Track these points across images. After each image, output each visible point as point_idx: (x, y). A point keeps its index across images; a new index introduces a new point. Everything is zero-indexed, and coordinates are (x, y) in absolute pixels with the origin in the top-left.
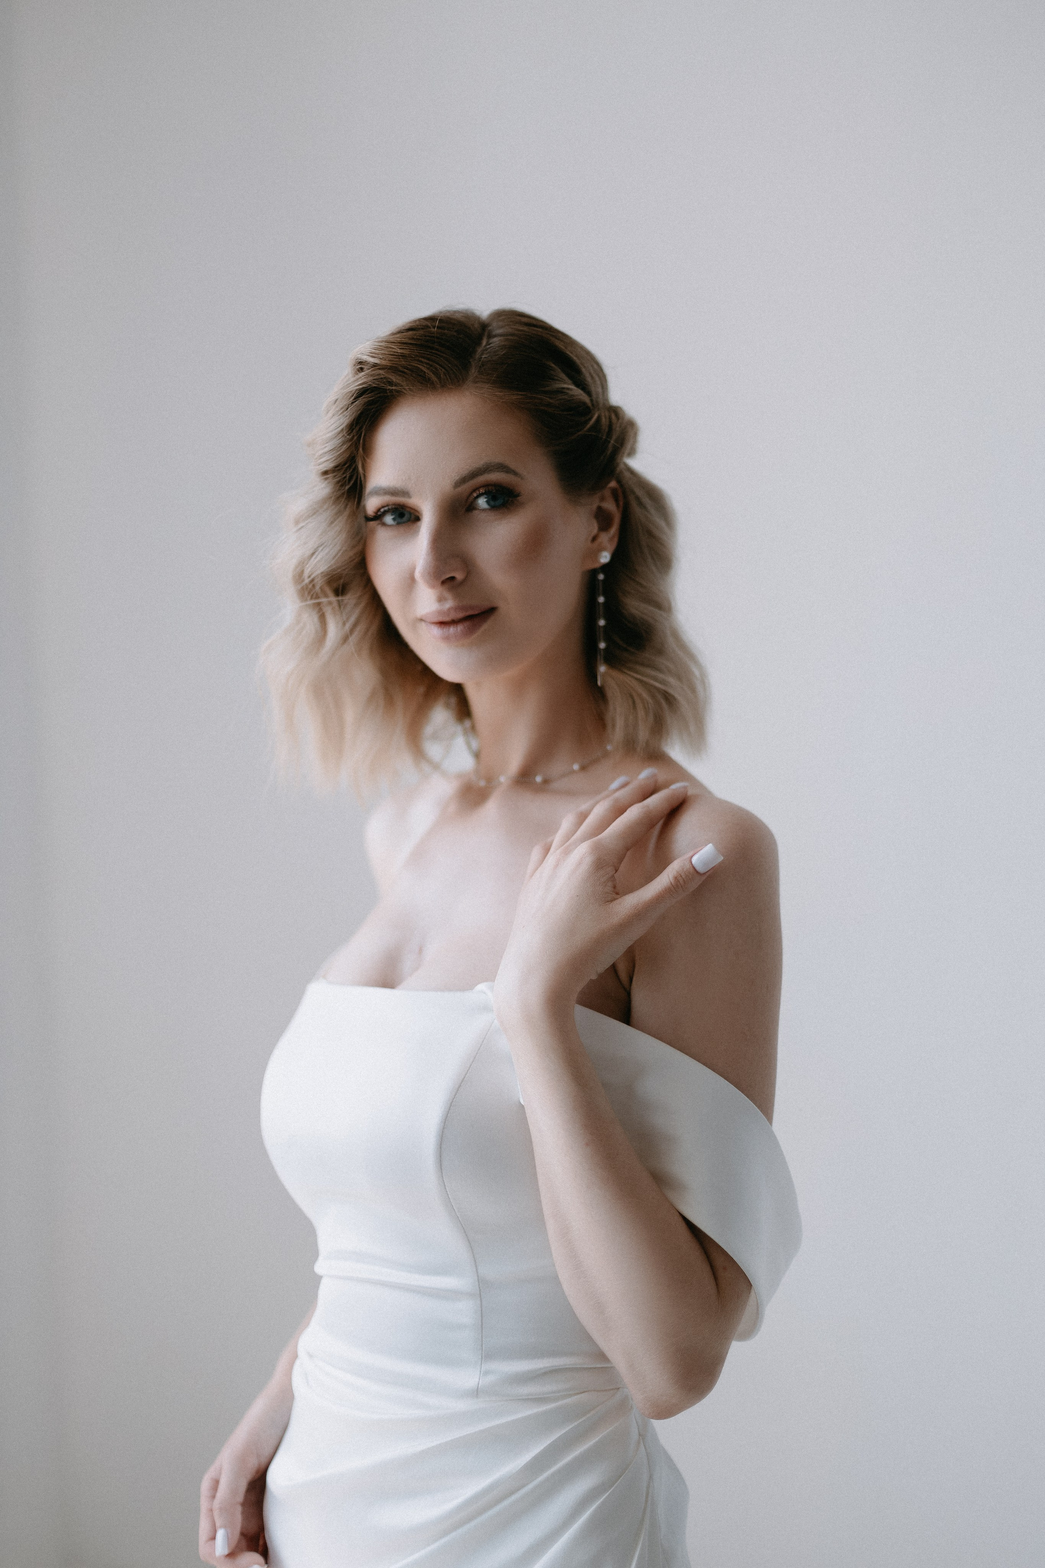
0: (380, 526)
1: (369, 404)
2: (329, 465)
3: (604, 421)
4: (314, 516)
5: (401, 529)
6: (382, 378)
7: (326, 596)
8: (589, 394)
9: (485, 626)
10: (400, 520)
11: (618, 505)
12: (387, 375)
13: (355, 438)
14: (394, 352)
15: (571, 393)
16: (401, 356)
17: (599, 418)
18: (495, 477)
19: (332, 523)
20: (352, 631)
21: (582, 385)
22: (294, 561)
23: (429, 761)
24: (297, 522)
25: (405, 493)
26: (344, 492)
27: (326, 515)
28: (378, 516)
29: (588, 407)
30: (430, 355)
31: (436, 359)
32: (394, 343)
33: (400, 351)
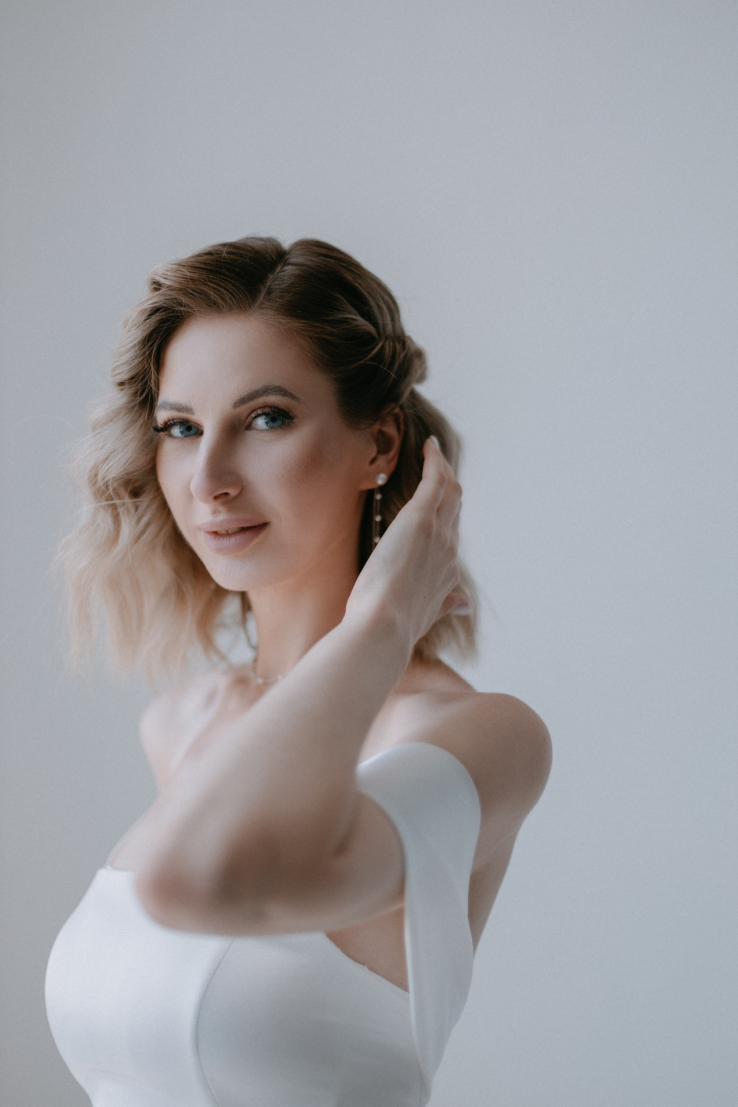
0: (166, 437)
1: (162, 322)
2: (125, 377)
3: (388, 351)
4: (110, 424)
5: (188, 440)
6: (172, 299)
7: (120, 497)
8: (375, 325)
9: (258, 540)
10: (187, 433)
11: (399, 429)
12: (177, 297)
13: (147, 353)
15: (356, 323)
16: (190, 279)
17: (383, 348)
18: (273, 399)
19: (125, 431)
20: (143, 532)
21: (368, 316)
22: (90, 464)
23: (218, 652)
24: (94, 429)
25: (188, 410)
26: (136, 404)
27: (120, 424)
28: (167, 427)
29: (373, 337)
30: (218, 280)
31: (222, 284)
32: (184, 266)
33: (189, 274)
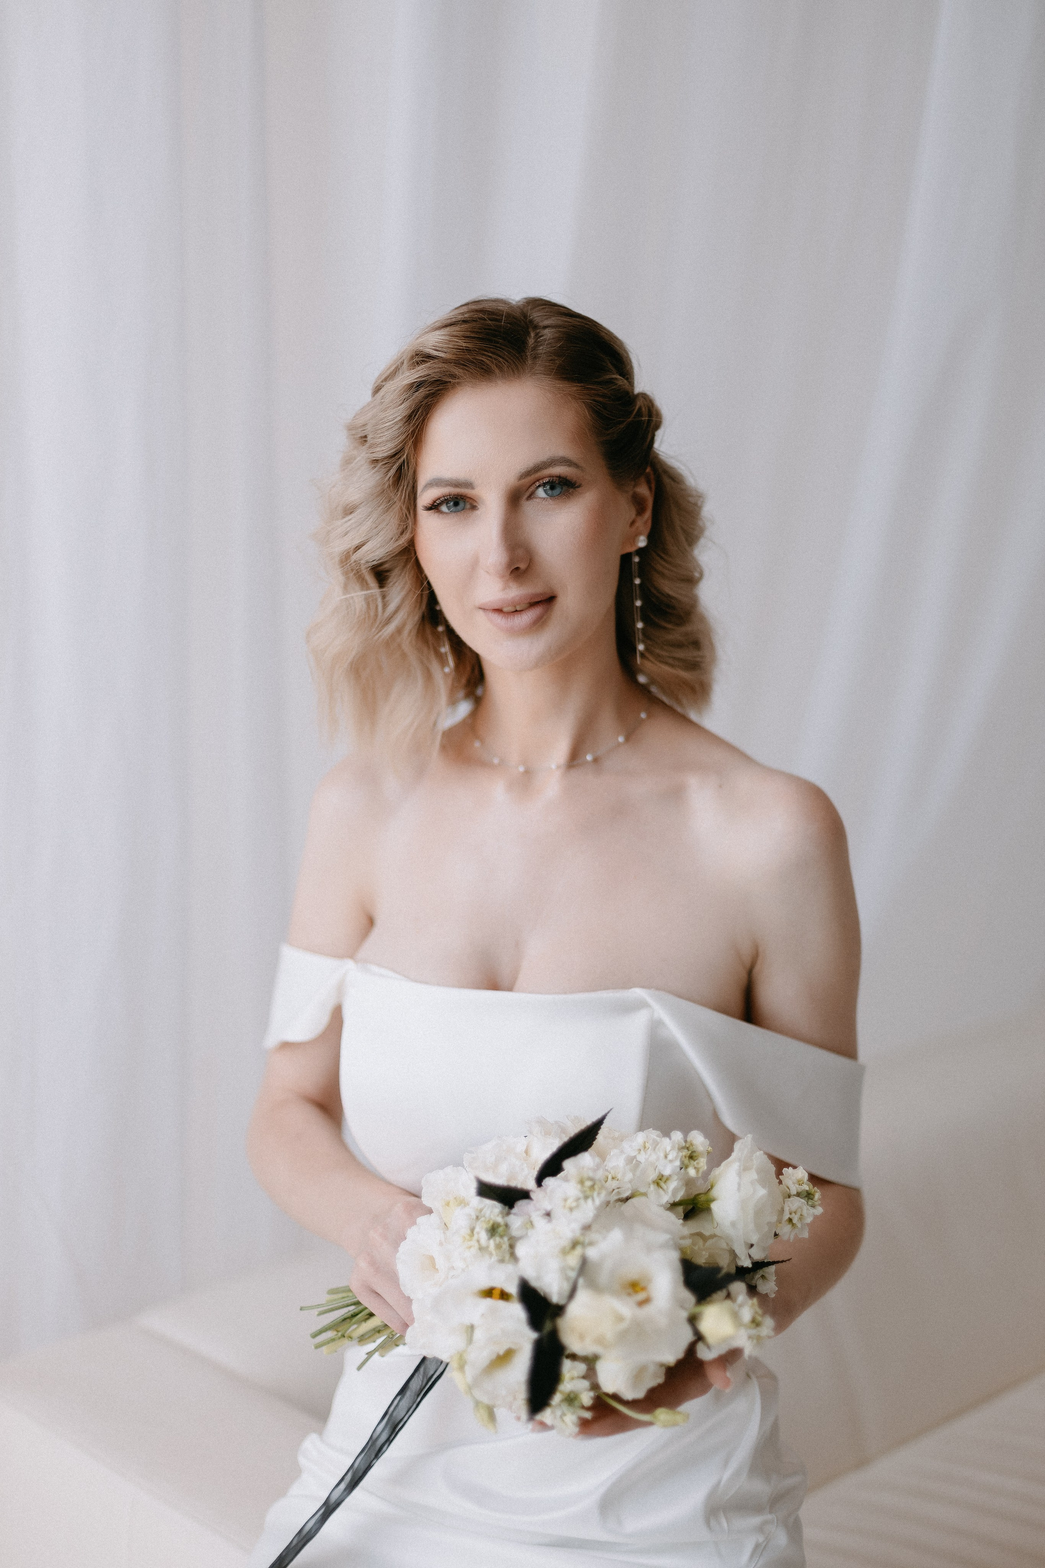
0: (434, 515)
1: (427, 396)
5: (456, 517)
6: (443, 371)
9: (546, 614)
10: (456, 509)
12: (449, 368)
14: (458, 346)
15: (618, 382)
16: (466, 350)
18: (557, 470)
28: (433, 506)
29: (630, 397)
30: (493, 348)
31: (499, 353)
32: (457, 336)
33: (464, 345)
